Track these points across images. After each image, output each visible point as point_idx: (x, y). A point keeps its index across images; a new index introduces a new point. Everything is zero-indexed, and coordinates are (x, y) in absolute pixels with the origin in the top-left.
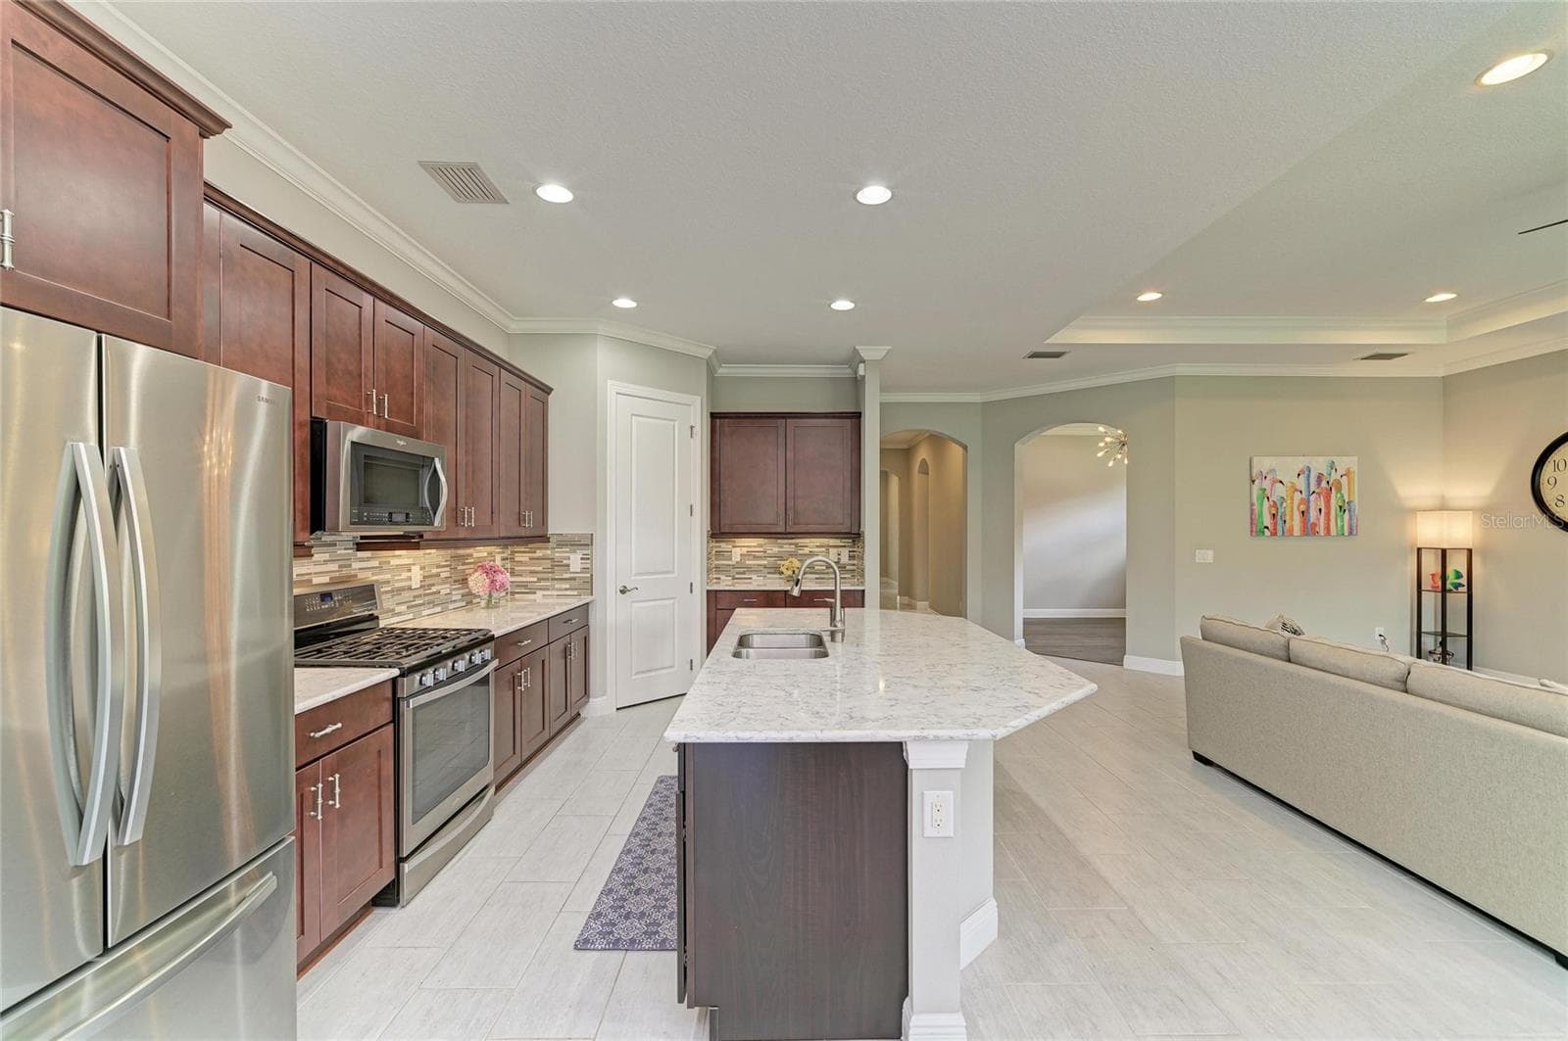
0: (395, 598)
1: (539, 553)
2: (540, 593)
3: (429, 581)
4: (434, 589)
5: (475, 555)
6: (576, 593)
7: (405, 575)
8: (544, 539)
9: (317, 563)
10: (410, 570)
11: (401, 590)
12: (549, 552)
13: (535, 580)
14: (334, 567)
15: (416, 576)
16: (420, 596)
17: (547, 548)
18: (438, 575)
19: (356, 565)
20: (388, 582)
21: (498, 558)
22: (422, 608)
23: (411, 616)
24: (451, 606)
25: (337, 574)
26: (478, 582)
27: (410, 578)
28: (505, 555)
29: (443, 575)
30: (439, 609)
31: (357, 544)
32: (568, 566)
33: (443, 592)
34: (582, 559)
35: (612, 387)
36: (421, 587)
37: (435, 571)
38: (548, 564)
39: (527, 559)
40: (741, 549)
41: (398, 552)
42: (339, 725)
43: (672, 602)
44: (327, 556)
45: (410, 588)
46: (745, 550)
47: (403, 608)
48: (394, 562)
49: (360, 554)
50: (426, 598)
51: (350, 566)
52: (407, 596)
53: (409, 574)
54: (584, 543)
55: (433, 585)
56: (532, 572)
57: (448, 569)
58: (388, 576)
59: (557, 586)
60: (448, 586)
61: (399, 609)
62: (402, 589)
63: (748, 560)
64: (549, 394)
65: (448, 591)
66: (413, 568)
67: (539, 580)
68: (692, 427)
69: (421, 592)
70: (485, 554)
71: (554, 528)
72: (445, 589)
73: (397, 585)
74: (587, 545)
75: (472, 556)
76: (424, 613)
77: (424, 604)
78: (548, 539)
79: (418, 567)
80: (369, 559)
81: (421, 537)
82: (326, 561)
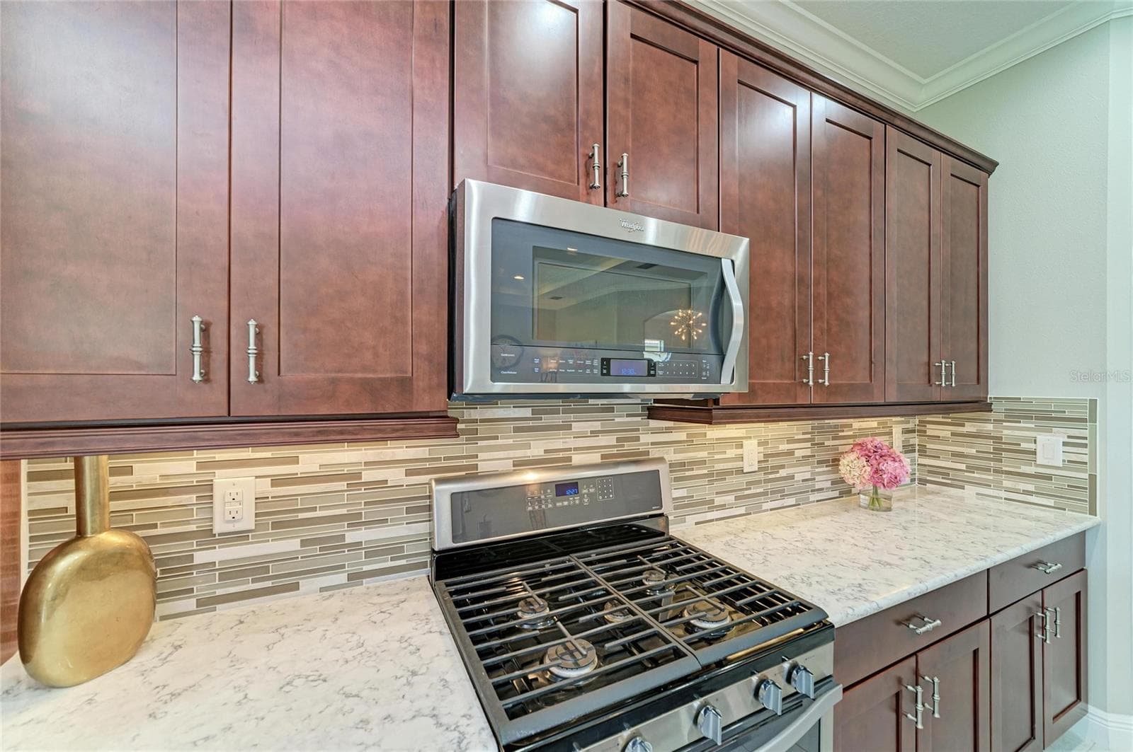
0: (716, 484)
1: (969, 428)
2: (970, 490)
3: (772, 462)
4: (783, 473)
5: (857, 426)
6: (1049, 501)
7: (731, 453)
8: (981, 405)
9: (578, 436)
10: (741, 446)
11: (723, 474)
12: (990, 427)
13: (963, 467)
14: (611, 440)
15: (751, 454)
16: (759, 482)
17: (987, 421)
18: (790, 453)
19: (646, 438)
20: (704, 462)
21: (897, 430)
22: (761, 499)
23: (742, 510)
24: (811, 498)
25: (615, 451)
26: (853, 468)
27: (742, 459)
28: (910, 426)
29: (798, 453)
30: (792, 501)
31: (649, 409)
32: (1034, 453)
33: (798, 477)
34: (1065, 444)
36: (760, 469)
37: (784, 447)
38: (989, 446)
39: (948, 434)
44: (597, 426)
45: (740, 471)
47: (730, 498)
48: (714, 434)
49: (654, 423)
50: (769, 486)
51: (637, 439)
52: (732, 481)
53: (739, 451)
54: (1072, 417)
55: (783, 467)
56: (955, 454)
57: (809, 445)
58: (702, 455)
59: (1006, 485)
60: (809, 468)
61: (719, 500)
62: (729, 472)
65: (808, 476)
66: (745, 442)
67: (971, 469)
69: (761, 476)
70: (874, 424)
72: (802, 473)
73: (717, 467)
74: (1084, 420)
75: (851, 426)
76: (765, 506)
77: (765, 494)
78: (988, 408)
79: (755, 442)
80: (668, 430)
81: (716, 402)
82: (595, 433)
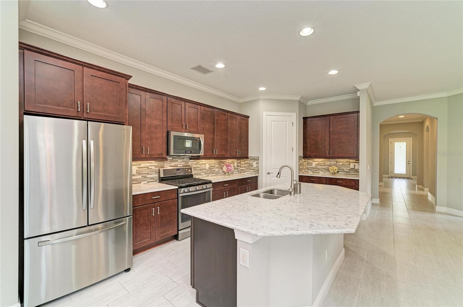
1: (246, 162)
2: (246, 173)
3: (211, 168)
4: (213, 170)
5: (227, 162)
6: (254, 173)
7: (204, 166)
8: (247, 158)
9: (179, 162)
10: (206, 165)
11: (202, 170)
12: (248, 161)
13: (245, 169)
14: (184, 163)
15: (207, 166)
17: (248, 160)
18: (215, 166)
19: (189, 163)
21: (235, 163)
22: (209, 174)
23: (206, 176)
24: (219, 174)
25: (184, 165)
26: (225, 168)
27: (206, 167)
28: (238, 162)
29: (216, 166)
30: (215, 175)
31: (190, 158)
32: (253, 165)
33: (216, 171)
34: (256, 164)
35: (265, 114)
37: (214, 165)
38: (248, 165)
39: (244, 163)
40: (315, 162)
41: (202, 160)
42: (159, 197)
43: (285, 178)
44: (182, 161)
45: (205, 169)
46: (317, 163)
47: (204, 174)
48: (201, 163)
49: (191, 160)
50: (211, 172)
51: (188, 163)
52: (204, 170)
54: (256, 159)
55: (213, 169)
56: (245, 167)
57: (218, 165)
58: (199, 166)
59: (250, 171)
61: (202, 174)
62: (203, 169)
63: (318, 166)
64: (248, 118)
65: (218, 170)
66: (206, 164)
67: (246, 169)
68: (293, 123)
69: (209, 170)
70: (231, 162)
71: (250, 155)
72: (217, 170)
73: (201, 168)
74: (258, 160)
75: (226, 162)
76: (210, 175)
77: (210, 173)
78: (248, 158)
79: (208, 164)
80: (193, 162)
81: (200, 157)
82: (182, 162)
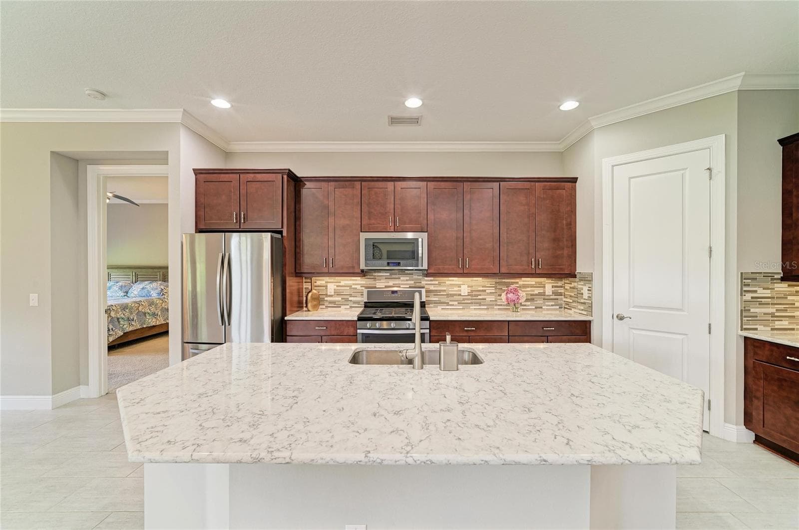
0: (450, 298)
1: (573, 285)
3: (474, 293)
5: (520, 283)
7: (456, 289)
9: (402, 281)
11: (453, 295)
12: (576, 284)
13: (571, 301)
14: (412, 282)
15: (465, 290)
17: (575, 282)
18: (484, 291)
19: (424, 282)
20: (445, 291)
21: (549, 285)
22: (470, 305)
23: (461, 307)
24: (495, 307)
25: (413, 285)
27: (460, 291)
28: (558, 284)
29: (488, 291)
30: (485, 307)
31: (425, 274)
32: (583, 294)
33: (488, 299)
37: (481, 288)
38: (576, 292)
39: (569, 288)
41: (450, 279)
44: (408, 278)
45: (460, 295)
47: (456, 303)
48: (448, 283)
49: (426, 278)
50: (472, 301)
51: (421, 282)
52: (456, 297)
53: (459, 288)
55: (480, 295)
56: (570, 296)
57: (494, 288)
58: (445, 288)
60: (494, 297)
61: (450, 303)
62: (456, 295)
65: (492, 299)
66: (462, 286)
67: (573, 301)
69: (470, 297)
70: (534, 283)
72: (490, 298)
73: (450, 293)
75: (518, 283)
76: (471, 307)
77: (471, 303)
78: (574, 276)
79: (466, 286)
80: (432, 280)
82: (407, 280)
